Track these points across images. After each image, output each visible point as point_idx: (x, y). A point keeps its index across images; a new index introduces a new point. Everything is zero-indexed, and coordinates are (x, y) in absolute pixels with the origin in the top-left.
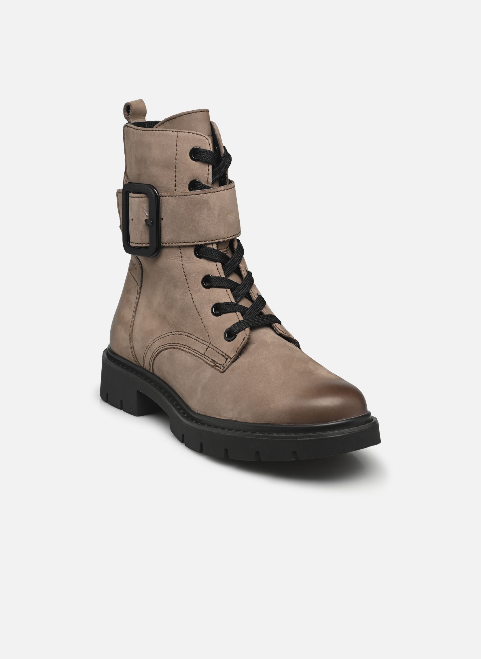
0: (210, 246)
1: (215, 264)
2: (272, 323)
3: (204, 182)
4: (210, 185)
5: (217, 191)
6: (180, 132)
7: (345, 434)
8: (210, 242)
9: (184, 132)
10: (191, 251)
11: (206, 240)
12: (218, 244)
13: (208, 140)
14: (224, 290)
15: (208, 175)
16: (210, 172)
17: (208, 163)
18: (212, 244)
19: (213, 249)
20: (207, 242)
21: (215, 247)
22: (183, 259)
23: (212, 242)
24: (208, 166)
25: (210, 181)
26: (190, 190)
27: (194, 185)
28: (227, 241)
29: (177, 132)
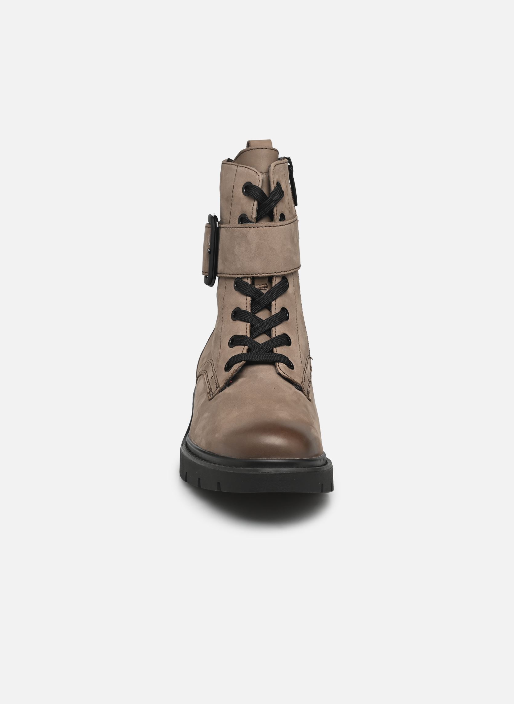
0: (245, 280)
1: (245, 297)
2: (276, 362)
3: (249, 216)
4: (253, 221)
5: (257, 226)
6: (240, 166)
7: (258, 473)
8: (245, 276)
9: (243, 167)
10: (231, 284)
11: (242, 273)
12: (253, 279)
13: (259, 176)
14: (245, 324)
15: (253, 210)
16: (255, 207)
17: (255, 199)
18: (247, 278)
19: (246, 283)
20: (243, 276)
21: (249, 281)
22: (226, 290)
23: (247, 276)
24: (254, 201)
25: (254, 216)
26: (239, 223)
27: (243, 219)
28: (266, 277)
29: (238, 166)
